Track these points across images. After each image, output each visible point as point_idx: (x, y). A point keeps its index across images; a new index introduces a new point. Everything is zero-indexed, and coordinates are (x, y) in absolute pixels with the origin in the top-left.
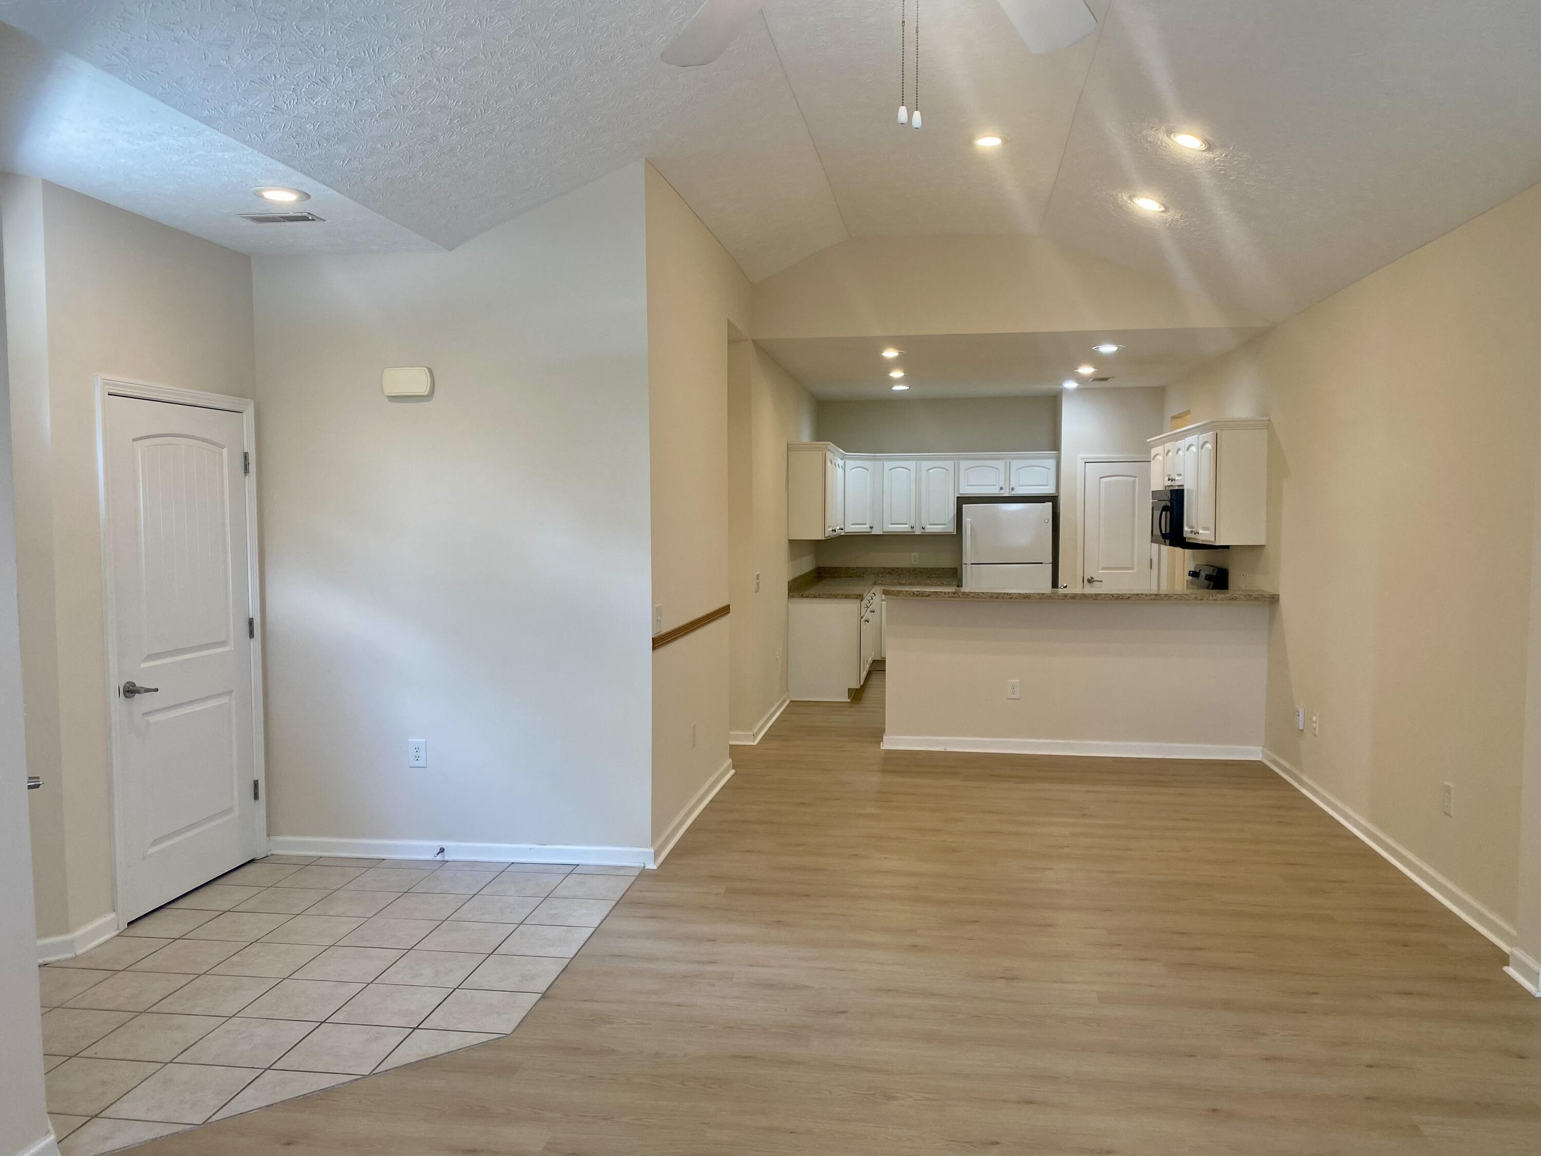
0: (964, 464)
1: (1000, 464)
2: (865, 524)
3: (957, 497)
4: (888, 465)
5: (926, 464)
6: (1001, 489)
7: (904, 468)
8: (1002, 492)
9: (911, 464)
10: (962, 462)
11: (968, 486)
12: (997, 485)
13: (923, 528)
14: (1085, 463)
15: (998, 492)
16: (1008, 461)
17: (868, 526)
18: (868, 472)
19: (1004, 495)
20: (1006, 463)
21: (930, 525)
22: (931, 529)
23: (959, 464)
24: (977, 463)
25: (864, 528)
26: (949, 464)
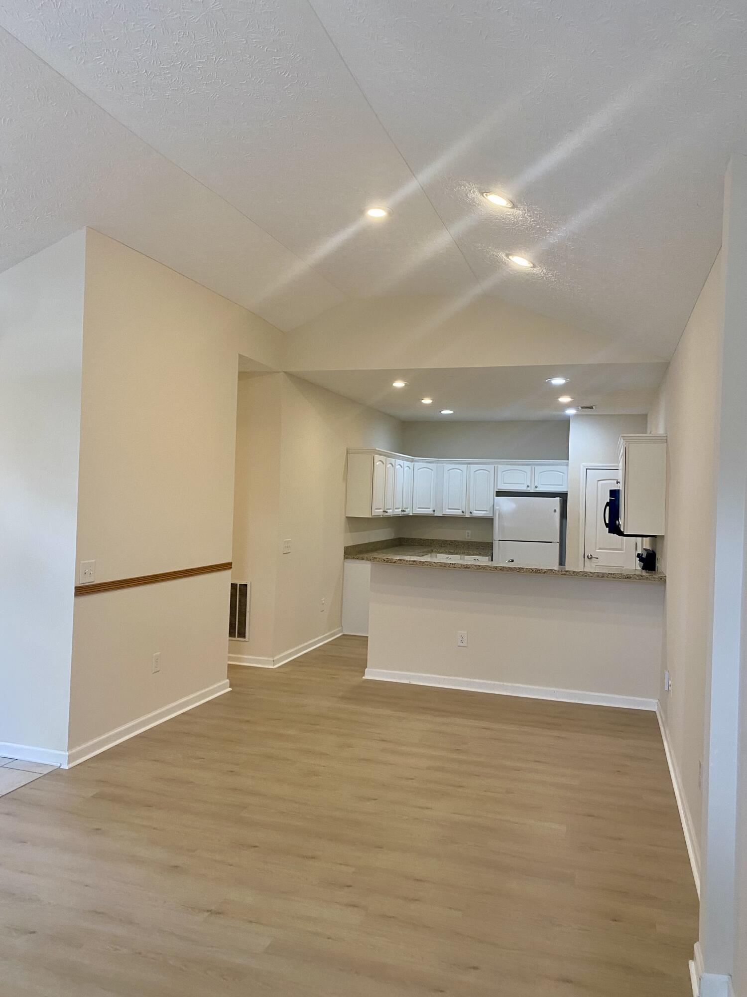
0: (501, 468)
1: (527, 469)
2: (429, 508)
3: (496, 492)
4: (448, 467)
5: (474, 467)
6: (528, 486)
7: (459, 470)
8: (529, 489)
9: (463, 467)
10: (500, 466)
11: (504, 483)
12: (525, 483)
13: (471, 513)
14: (587, 469)
15: (525, 489)
16: (533, 467)
17: (431, 510)
18: (433, 472)
19: (530, 491)
20: (532, 468)
21: (476, 510)
22: (477, 514)
23: (497, 467)
24: (510, 467)
25: (428, 511)
26: (490, 468)
